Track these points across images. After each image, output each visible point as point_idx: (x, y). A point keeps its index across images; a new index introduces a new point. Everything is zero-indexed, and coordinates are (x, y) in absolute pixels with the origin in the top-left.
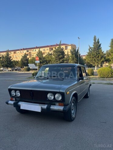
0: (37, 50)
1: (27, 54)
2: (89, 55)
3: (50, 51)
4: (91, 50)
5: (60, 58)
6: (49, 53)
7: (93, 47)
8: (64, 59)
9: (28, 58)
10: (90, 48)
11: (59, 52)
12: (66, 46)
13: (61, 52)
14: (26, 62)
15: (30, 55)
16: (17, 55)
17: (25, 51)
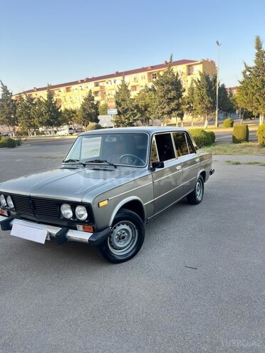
0: (119, 80)
1: (96, 93)
2: (244, 87)
3: (150, 81)
4: (248, 73)
5: (170, 99)
6: (146, 86)
7: (254, 65)
8: (180, 99)
9: (98, 102)
10: (248, 69)
11: (168, 83)
12: (189, 66)
13: (172, 84)
14: (93, 111)
15: (104, 94)
16: (72, 96)
17: (91, 85)
